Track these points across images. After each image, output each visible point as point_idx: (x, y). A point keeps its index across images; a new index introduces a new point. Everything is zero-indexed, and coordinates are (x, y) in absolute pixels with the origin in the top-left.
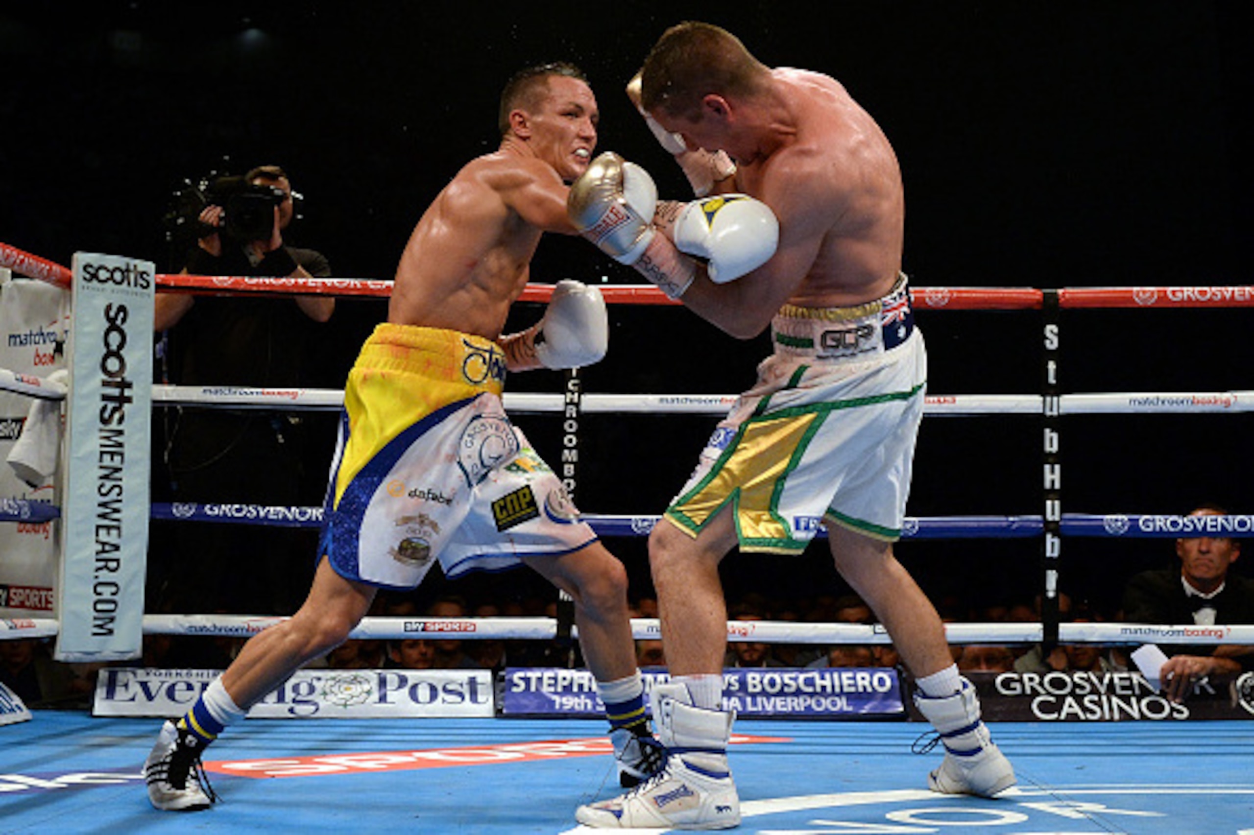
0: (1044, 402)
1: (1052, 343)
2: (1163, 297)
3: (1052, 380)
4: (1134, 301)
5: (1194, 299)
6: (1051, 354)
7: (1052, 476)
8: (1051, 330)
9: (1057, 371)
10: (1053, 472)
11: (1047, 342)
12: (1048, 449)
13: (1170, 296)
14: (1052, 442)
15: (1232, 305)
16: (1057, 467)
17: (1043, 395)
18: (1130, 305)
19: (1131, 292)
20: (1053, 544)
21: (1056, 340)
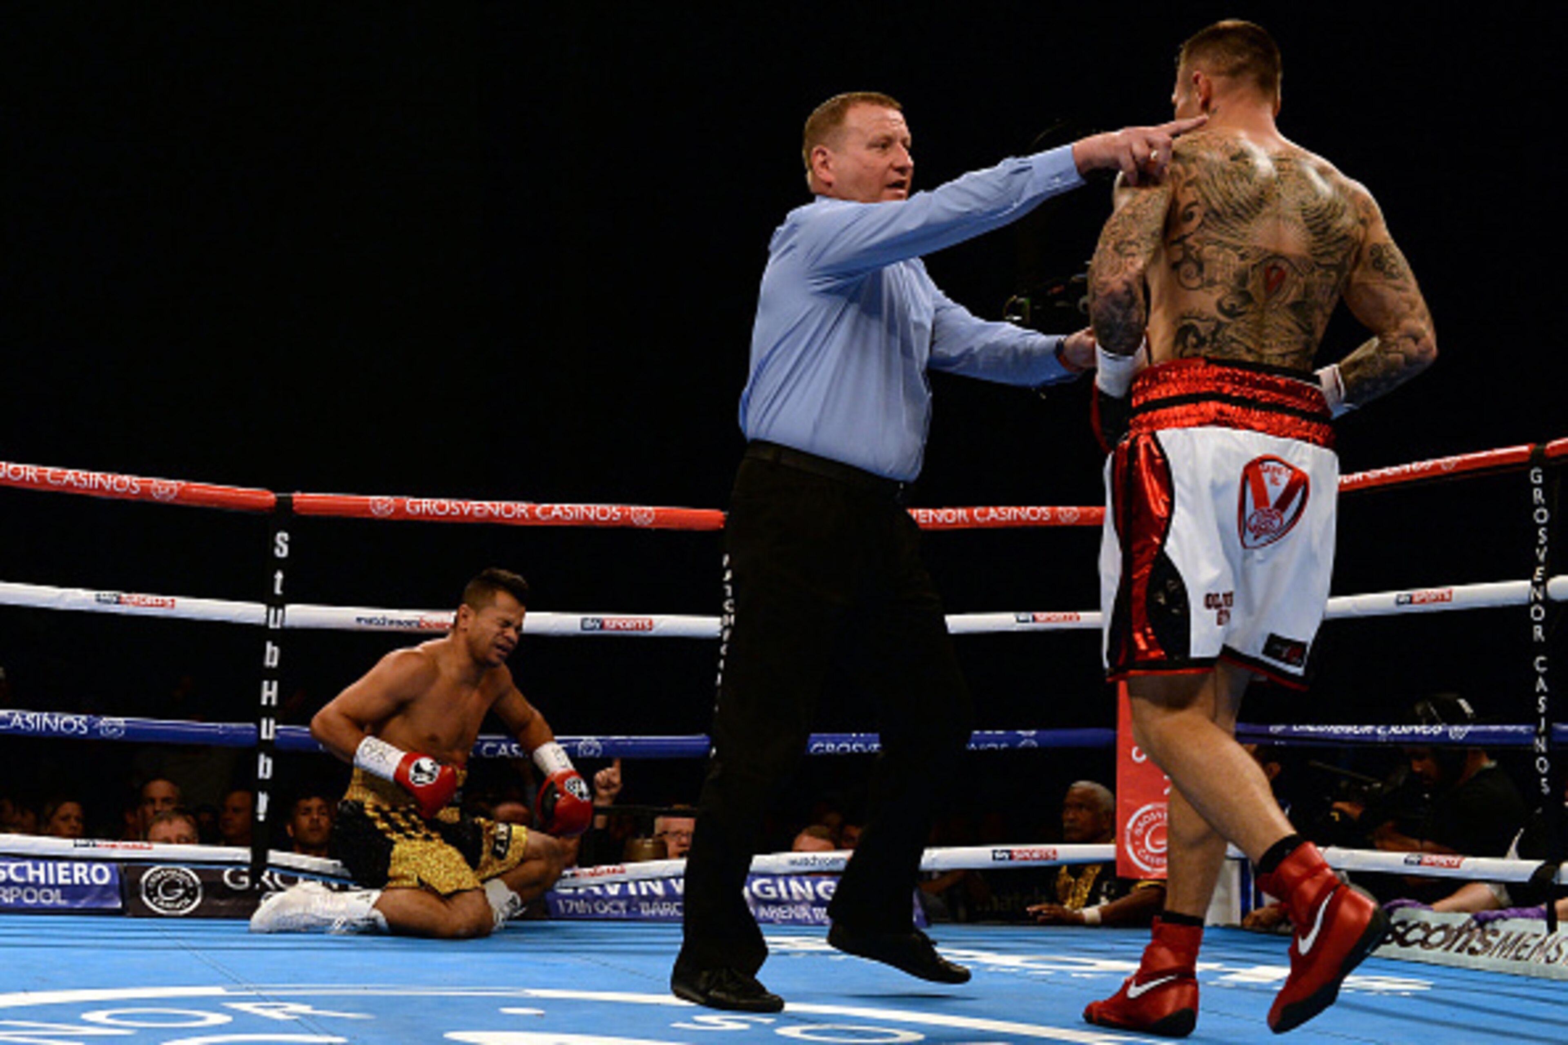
0: (268, 614)
1: (282, 551)
2: (400, 509)
3: (278, 591)
4: (370, 512)
5: (431, 513)
6: (280, 564)
7: (269, 693)
8: (281, 538)
9: (284, 581)
10: (270, 689)
11: (277, 551)
12: (268, 663)
13: (408, 509)
14: (272, 655)
15: (469, 520)
16: (275, 684)
17: (269, 605)
18: (366, 516)
19: (368, 500)
20: (265, 765)
21: (286, 548)
